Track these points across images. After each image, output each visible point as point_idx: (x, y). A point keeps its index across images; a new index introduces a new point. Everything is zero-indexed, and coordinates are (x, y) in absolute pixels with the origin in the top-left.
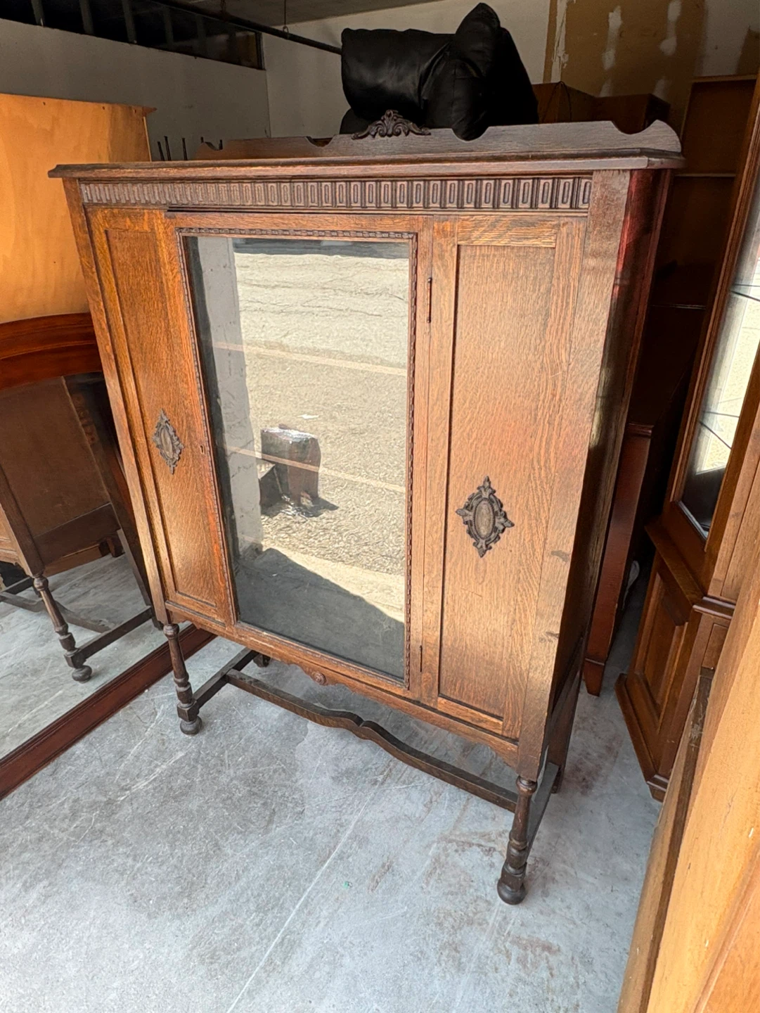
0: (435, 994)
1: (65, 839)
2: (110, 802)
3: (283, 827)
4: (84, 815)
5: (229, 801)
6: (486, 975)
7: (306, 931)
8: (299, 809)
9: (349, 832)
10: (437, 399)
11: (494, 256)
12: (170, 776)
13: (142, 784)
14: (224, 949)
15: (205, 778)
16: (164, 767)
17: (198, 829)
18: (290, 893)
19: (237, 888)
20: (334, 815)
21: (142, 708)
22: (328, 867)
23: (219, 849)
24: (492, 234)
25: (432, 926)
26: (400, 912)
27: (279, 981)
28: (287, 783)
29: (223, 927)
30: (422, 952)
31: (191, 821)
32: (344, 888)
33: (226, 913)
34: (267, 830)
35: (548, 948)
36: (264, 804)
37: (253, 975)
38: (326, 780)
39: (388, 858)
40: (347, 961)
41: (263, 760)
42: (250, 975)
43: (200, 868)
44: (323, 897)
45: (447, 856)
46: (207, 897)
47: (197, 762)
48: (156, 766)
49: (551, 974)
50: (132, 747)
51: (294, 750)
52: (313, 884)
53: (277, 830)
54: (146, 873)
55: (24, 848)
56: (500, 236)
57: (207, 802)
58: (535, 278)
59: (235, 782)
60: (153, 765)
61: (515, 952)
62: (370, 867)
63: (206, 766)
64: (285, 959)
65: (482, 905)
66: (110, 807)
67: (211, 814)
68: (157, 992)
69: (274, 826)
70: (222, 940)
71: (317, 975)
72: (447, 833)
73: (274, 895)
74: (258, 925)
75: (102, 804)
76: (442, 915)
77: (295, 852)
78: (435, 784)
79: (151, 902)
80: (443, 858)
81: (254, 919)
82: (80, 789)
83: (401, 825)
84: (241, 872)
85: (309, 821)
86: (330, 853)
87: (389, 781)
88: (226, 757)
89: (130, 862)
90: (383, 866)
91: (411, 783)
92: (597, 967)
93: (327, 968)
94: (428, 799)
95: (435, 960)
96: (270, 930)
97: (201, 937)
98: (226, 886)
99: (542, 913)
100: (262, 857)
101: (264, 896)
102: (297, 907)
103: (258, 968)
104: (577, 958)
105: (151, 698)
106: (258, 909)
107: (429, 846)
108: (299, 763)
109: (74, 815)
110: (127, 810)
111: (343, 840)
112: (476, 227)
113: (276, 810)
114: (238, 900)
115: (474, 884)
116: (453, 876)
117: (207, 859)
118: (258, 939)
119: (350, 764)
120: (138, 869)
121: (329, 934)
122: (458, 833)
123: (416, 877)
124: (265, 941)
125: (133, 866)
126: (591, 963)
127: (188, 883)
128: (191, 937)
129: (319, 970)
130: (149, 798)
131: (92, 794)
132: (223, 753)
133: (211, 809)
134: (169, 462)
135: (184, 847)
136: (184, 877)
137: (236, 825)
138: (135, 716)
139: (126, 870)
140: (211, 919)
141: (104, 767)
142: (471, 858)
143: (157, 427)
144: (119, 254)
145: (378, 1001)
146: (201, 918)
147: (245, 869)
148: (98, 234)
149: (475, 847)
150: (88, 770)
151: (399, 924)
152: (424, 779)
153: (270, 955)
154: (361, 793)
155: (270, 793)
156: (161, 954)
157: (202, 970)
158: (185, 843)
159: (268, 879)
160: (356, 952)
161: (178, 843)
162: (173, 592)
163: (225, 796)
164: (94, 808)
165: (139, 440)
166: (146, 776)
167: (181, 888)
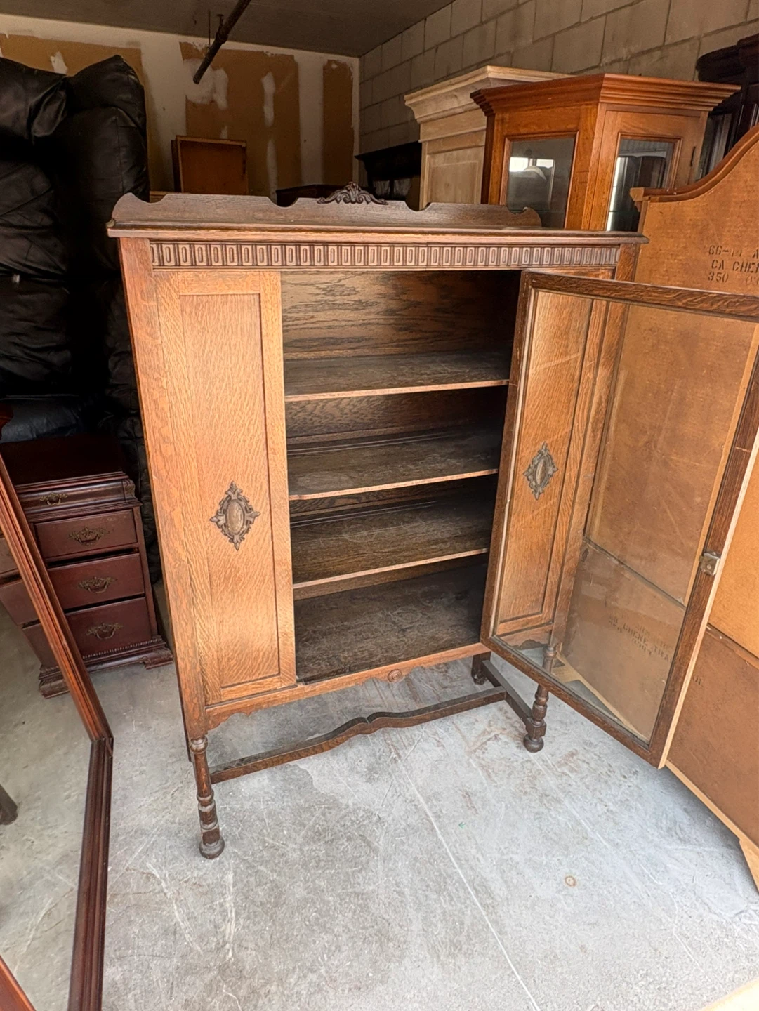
0: (566, 824)
2: (222, 970)
3: (382, 838)
4: (216, 1003)
5: (322, 864)
6: (570, 792)
7: (478, 870)
8: (375, 819)
9: (422, 800)
12: (247, 898)
13: (230, 929)
14: (455, 935)
15: (278, 870)
17: (329, 902)
18: (441, 864)
19: (410, 899)
20: (400, 800)
21: (127, 885)
22: (440, 829)
23: (362, 894)
25: (524, 798)
26: (503, 808)
27: (504, 908)
28: (343, 812)
29: (436, 926)
30: (537, 814)
31: (315, 903)
32: (463, 829)
33: (425, 919)
34: (376, 851)
35: (572, 754)
36: (349, 839)
38: (365, 787)
39: (460, 790)
40: (516, 858)
41: (303, 816)
42: (488, 925)
43: (369, 918)
44: (460, 845)
45: (483, 759)
46: (400, 925)
47: (254, 867)
48: (221, 905)
49: (588, 763)
50: (171, 918)
51: (316, 790)
52: (445, 845)
53: (381, 843)
54: (337, 967)
57: (306, 881)
59: (306, 849)
60: (218, 908)
61: (565, 769)
62: (459, 804)
63: (264, 862)
64: (490, 895)
65: (528, 765)
66: (229, 972)
67: (322, 883)
68: (457, 1005)
69: (376, 844)
70: (446, 932)
71: (515, 881)
72: (467, 749)
73: (436, 876)
74: (451, 900)
75: (219, 977)
76: (521, 788)
77: (410, 842)
79: (371, 975)
80: (483, 762)
81: (445, 901)
82: (175, 994)
83: (441, 767)
84: (398, 889)
85: (390, 819)
86: (430, 821)
87: (401, 752)
88: (271, 841)
89: (313, 977)
90: (465, 797)
91: (414, 743)
92: (595, 742)
93: (514, 873)
94: (435, 742)
95: (546, 810)
96: (461, 893)
97: (434, 947)
98: (402, 906)
99: (553, 743)
100: (396, 867)
101: (431, 883)
102: (456, 866)
103: (486, 918)
104: (585, 747)
105: (124, 870)
106: (439, 892)
107: (469, 764)
108: (332, 794)
110: (250, 957)
111: (426, 807)
113: (361, 833)
114: (421, 903)
115: (512, 759)
116: (500, 766)
117: (365, 908)
118: (463, 906)
119: (365, 763)
120: (327, 972)
121: (491, 858)
122: (472, 744)
123: (486, 785)
124: (468, 902)
125: (321, 976)
126: (591, 743)
127: (375, 934)
128: (428, 955)
129: (512, 878)
130: (255, 928)
131: (194, 984)
132: (265, 842)
133: (317, 881)
134: (236, 538)
135: (337, 922)
136: (367, 935)
137: (350, 870)
138: (131, 896)
139: (318, 985)
140: (422, 932)
141: (170, 957)
142: (494, 750)
143: (221, 505)
144: (193, 321)
145: (553, 856)
146: (416, 939)
147: (398, 884)
148: (167, 300)
149: (488, 742)
150: (156, 975)
151: (511, 813)
152: (417, 732)
153: (481, 904)
154: (396, 774)
155: (342, 829)
156: (426, 986)
157: (462, 960)
158: (334, 918)
159: (419, 873)
160: (514, 849)
161: (328, 925)
162: (216, 691)
163: (313, 863)
164: (215, 987)
165: (192, 527)
166: (224, 920)
167: (376, 942)
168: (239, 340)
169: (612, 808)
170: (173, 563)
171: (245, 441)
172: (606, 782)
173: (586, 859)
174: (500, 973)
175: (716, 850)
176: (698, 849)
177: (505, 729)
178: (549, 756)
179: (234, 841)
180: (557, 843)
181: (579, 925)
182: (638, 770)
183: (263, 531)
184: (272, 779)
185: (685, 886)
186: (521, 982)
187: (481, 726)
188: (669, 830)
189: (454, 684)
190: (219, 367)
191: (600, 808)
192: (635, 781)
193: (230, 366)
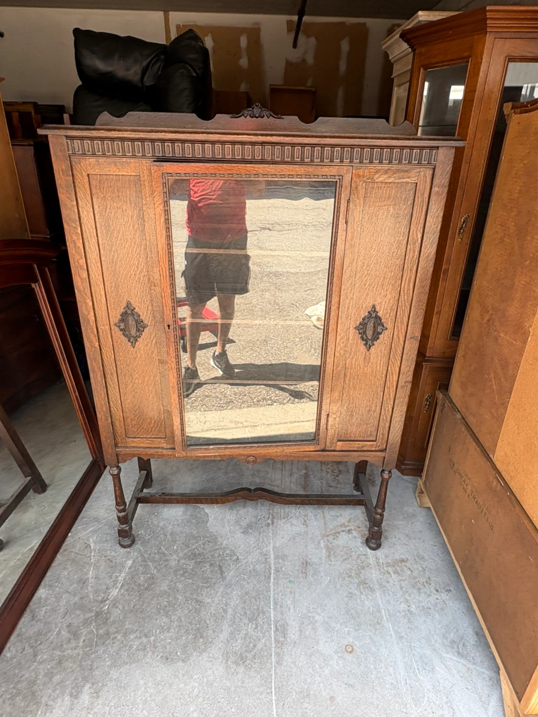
0: (369, 608)
1: (81, 652)
2: (98, 614)
3: (232, 572)
4: (84, 631)
5: (186, 574)
6: (385, 587)
7: (286, 616)
8: (235, 558)
9: (272, 556)
10: (349, 266)
11: (385, 187)
12: (132, 578)
13: (114, 592)
14: (246, 651)
15: (159, 568)
16: (123, 575)
17: (178, 599)
18: (262, 603)
19: (229, 617)
20: (258, 551)
21: (74, 547)
22: (274, 579)
23: (201, 602)
24: (385, 176)
25: (347, 579)
26: (327, 581)
27: (290, 647)
28: (217, 547)
29: (236, 640)
30: (350, 593)
31: (169, 596)
32: (290, 585)
33: (232, 633)
34: (224, 578)
35: (402, 561)
36: (211, 565)
37: (273, 654)
38: (239, 535)
39: (303, 559)
40: (317, 618)
41: (191, 541)
42: (271, 655)
43: (197, 618)
44: (282, 595)
45: (331, 543)
46: (214, 631)
47: (146, 561)
48: (117, 577)
49: (411, 571)
50: (87, 573)
51: (207, 527)
52: (272, 592)
53: (230, 575)
54: (162, 640)
55: (50, 675)
56: (390, 177)
57: (171, 581)
58: (405, 198)
59: (182, 561)
60: (114, 578)
61: (390, 570)
62: (297, 568)
63: (153, 561)
64: (284, 635)
65: (363, 558)
66: (101, 617)
67: (180, 586)
68: (223, 696)
69: (226, 574)
70: (241, 647)
71: (307, 633)
72: (323, 532)
73: (254, 609)
74: (256, 628)
75: (93, 618)
76: (348, 572)
77: (249, 581)
78: (302, 512)
79: (179, 653)
80: (330, 545)
81: (252, 627)
82: (66, 618)
83: (298, 539)
84: (225, 607)
85: (245, 561)
86: (270, 572)
87: (275, 521)
88: (164, 550)
89: (145, 640)
90: (303, 564)
91: (288, 516)
92: (426, 558)
93: (310, 627)
94: (303, 521)
95: (359, 593)
96: (266, 626)
97: (227, 653)
98: (221, 619)
99: (390, 547)
100: (232, 593)
101: (248, 612)
102: (272, 607)
103: (273, 649)
104: (417, 559)
105: (77, 538)
106: (250, 620)
107: (319, 543)
108: (215, 533)
109: (75, 635)
110: (116, 613)
111: (272, 562)
112: (377, 172)
113: (221, 564)
114: (235, 622)
115: (353, 550)
116: (341, 551)
117: (198, 611)
118: (262, 635)
119: (247, 520)
120: (154, 641)
121: (299, 611)
122: (329, 530)
123: (323, 561)
124: (267, 634)
125: (149, 641)
126: (423, 558)
127: (195, 630)
128: (220, 656)
129: (307, 630)
130: (128, 598)
131: (79, 616)
132: (160, 549)
133: (178, 584)
134: (132, 339)
135: (177, 613)
136: (190, 628)
137: (201, 584)
138: (73, 554)
139: (145, 646)
140: (225, 641)
141: (75, 595)
142: (343, 539)
143: (122, 315)
144: (98, 191)
145: (346, 627)
146: (219, 643)
147: (226, 604)
148: (80, 177)
149: (341, 533)
150: (63, 603)
151: (331, 587)
152: (294, 511)
153: (275, 639)
154: (265, 534)
155: (210, 558)
156: (209, 676)
157: (241, 669)
158: (175, 610)
159: (244, 603)
160: (319, 611)
161: (170, 613)
162: (123, 439)
163: (181, 572)
164: (88, 623)
165: (103, 327)
166: (113, 586)
167: (193, 635)
168: (128, 206)
169: (413, 608)
170: (90, 349)
171: (135, 275)
172: (419, 589)
173: (371, 638)
174: (262, 689)
175: (487, 672)
176: (471, 666)
177: (359, 527)
178: (383, 556)
179: (144, 543)
180: (354, 618)
181: (338, 681)
182: (452, 589)
183: (150, 338)
184: (184, 513)
185: (441, 688)
186: (274, 701)
187: (342, 520)
188: (453, 642)
189: (339, 486)
190: (116, 223)
191: (403, 606)
192: (444, 596)
193: (123, 223)
